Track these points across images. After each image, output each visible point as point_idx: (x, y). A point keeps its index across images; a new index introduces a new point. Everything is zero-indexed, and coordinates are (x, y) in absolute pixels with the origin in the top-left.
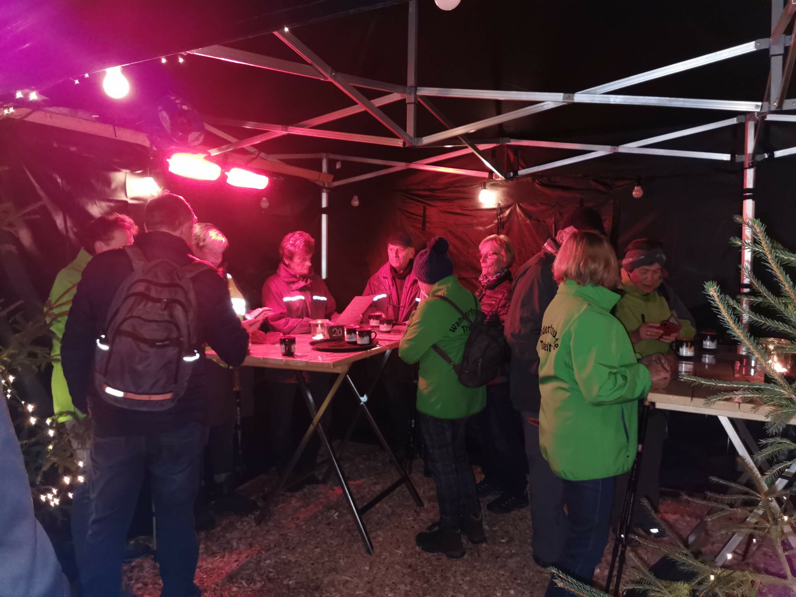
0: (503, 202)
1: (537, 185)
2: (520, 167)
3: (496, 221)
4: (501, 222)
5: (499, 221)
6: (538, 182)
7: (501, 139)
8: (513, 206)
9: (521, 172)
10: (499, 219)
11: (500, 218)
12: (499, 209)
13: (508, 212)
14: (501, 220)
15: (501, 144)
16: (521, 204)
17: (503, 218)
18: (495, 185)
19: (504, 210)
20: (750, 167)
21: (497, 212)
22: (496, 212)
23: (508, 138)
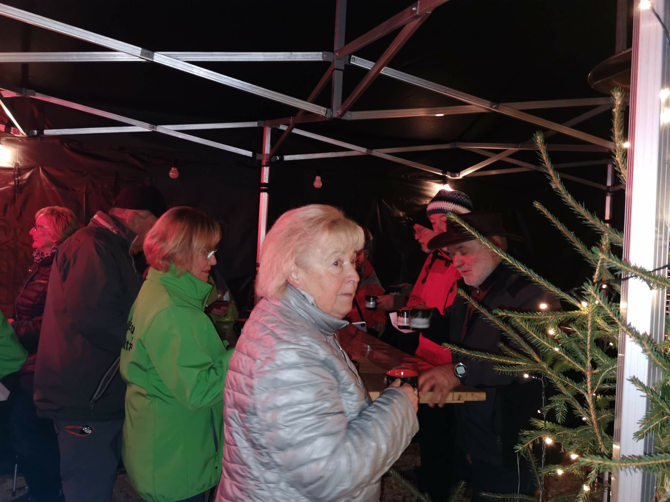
0: (22, 162)
1: (66, 149)
2: (46, 126)
3: (12, 183)
4: (18, 185)
5: (17, 184)
6: (68, 147)
7: (24, 90)
8: (36, 169)
9: (47, 132)
10: (16, 181)
11: (18, 180)
12: (17, 170)
13: (28, 175)
14: (18, 182)
15: (23, 95)
16: (45, 168)
17: (21, 180)
18: (12, 141)
19: (23, 172)
20: (266, 166)
21: (14, 173)
22: (12, 173)
23: (32, 91)
